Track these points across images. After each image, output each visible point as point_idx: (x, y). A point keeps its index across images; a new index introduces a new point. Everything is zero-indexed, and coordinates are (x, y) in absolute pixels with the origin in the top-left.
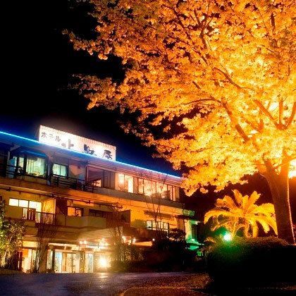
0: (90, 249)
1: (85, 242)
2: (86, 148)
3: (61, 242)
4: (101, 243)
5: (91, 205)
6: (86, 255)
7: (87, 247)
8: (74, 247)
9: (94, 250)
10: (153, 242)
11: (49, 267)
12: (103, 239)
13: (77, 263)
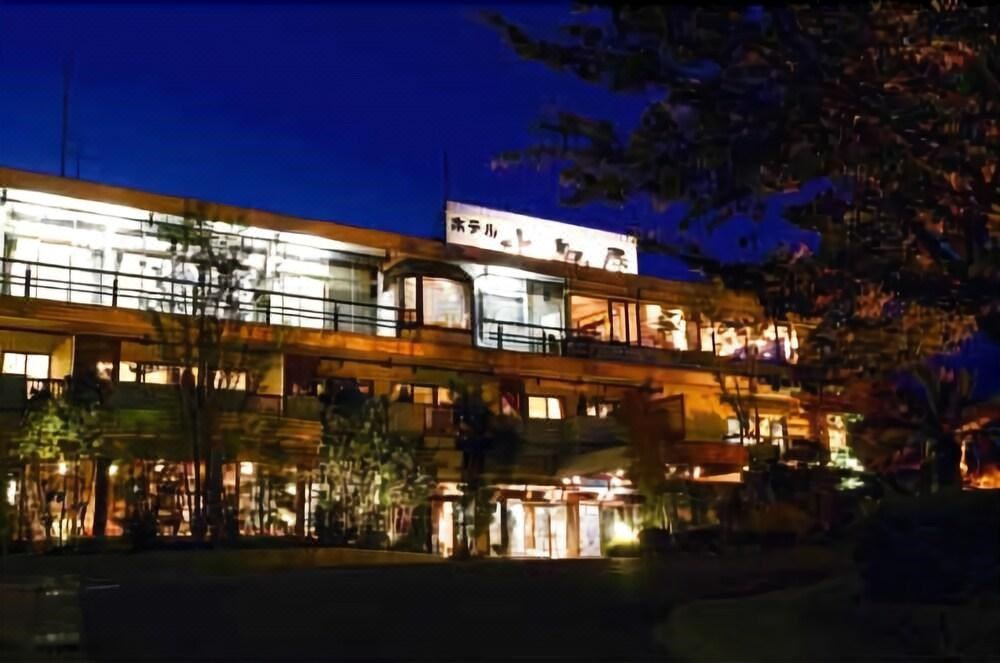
0: (590, 496)
1: (577, 480)
2: (561, 246)
3: (519, 482)
4: (615, 481)
5: (584, 388)
6: (582, 509)
7: (583, 490)
8: (552, 493)
9: (600, 498)
10: (745, 475)
11: (495, 537)
12: (620, 472)
13: (560, 526)
